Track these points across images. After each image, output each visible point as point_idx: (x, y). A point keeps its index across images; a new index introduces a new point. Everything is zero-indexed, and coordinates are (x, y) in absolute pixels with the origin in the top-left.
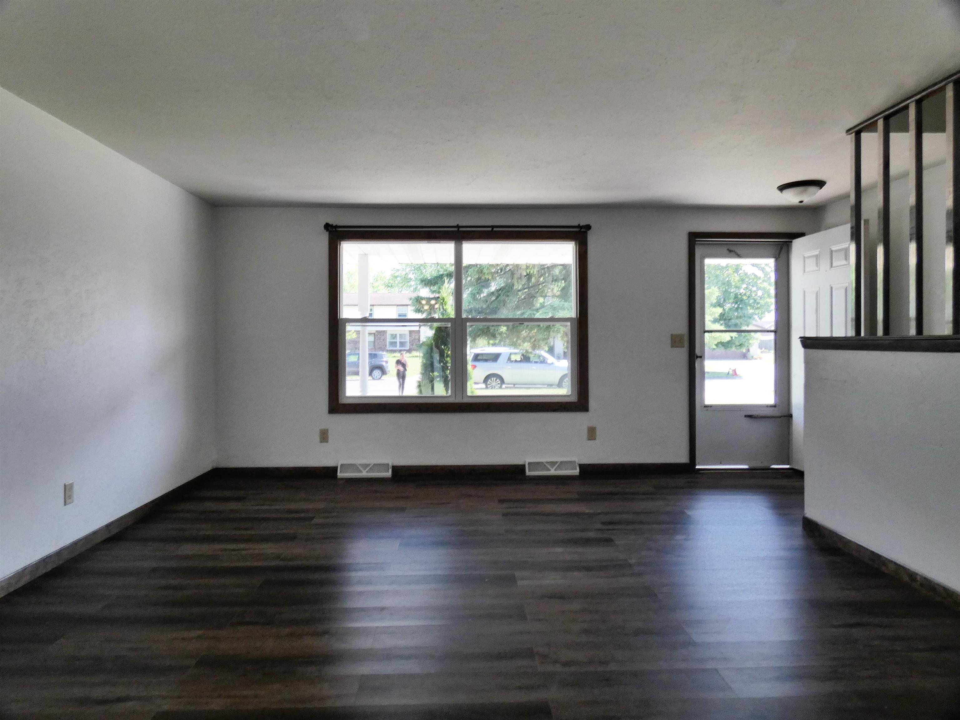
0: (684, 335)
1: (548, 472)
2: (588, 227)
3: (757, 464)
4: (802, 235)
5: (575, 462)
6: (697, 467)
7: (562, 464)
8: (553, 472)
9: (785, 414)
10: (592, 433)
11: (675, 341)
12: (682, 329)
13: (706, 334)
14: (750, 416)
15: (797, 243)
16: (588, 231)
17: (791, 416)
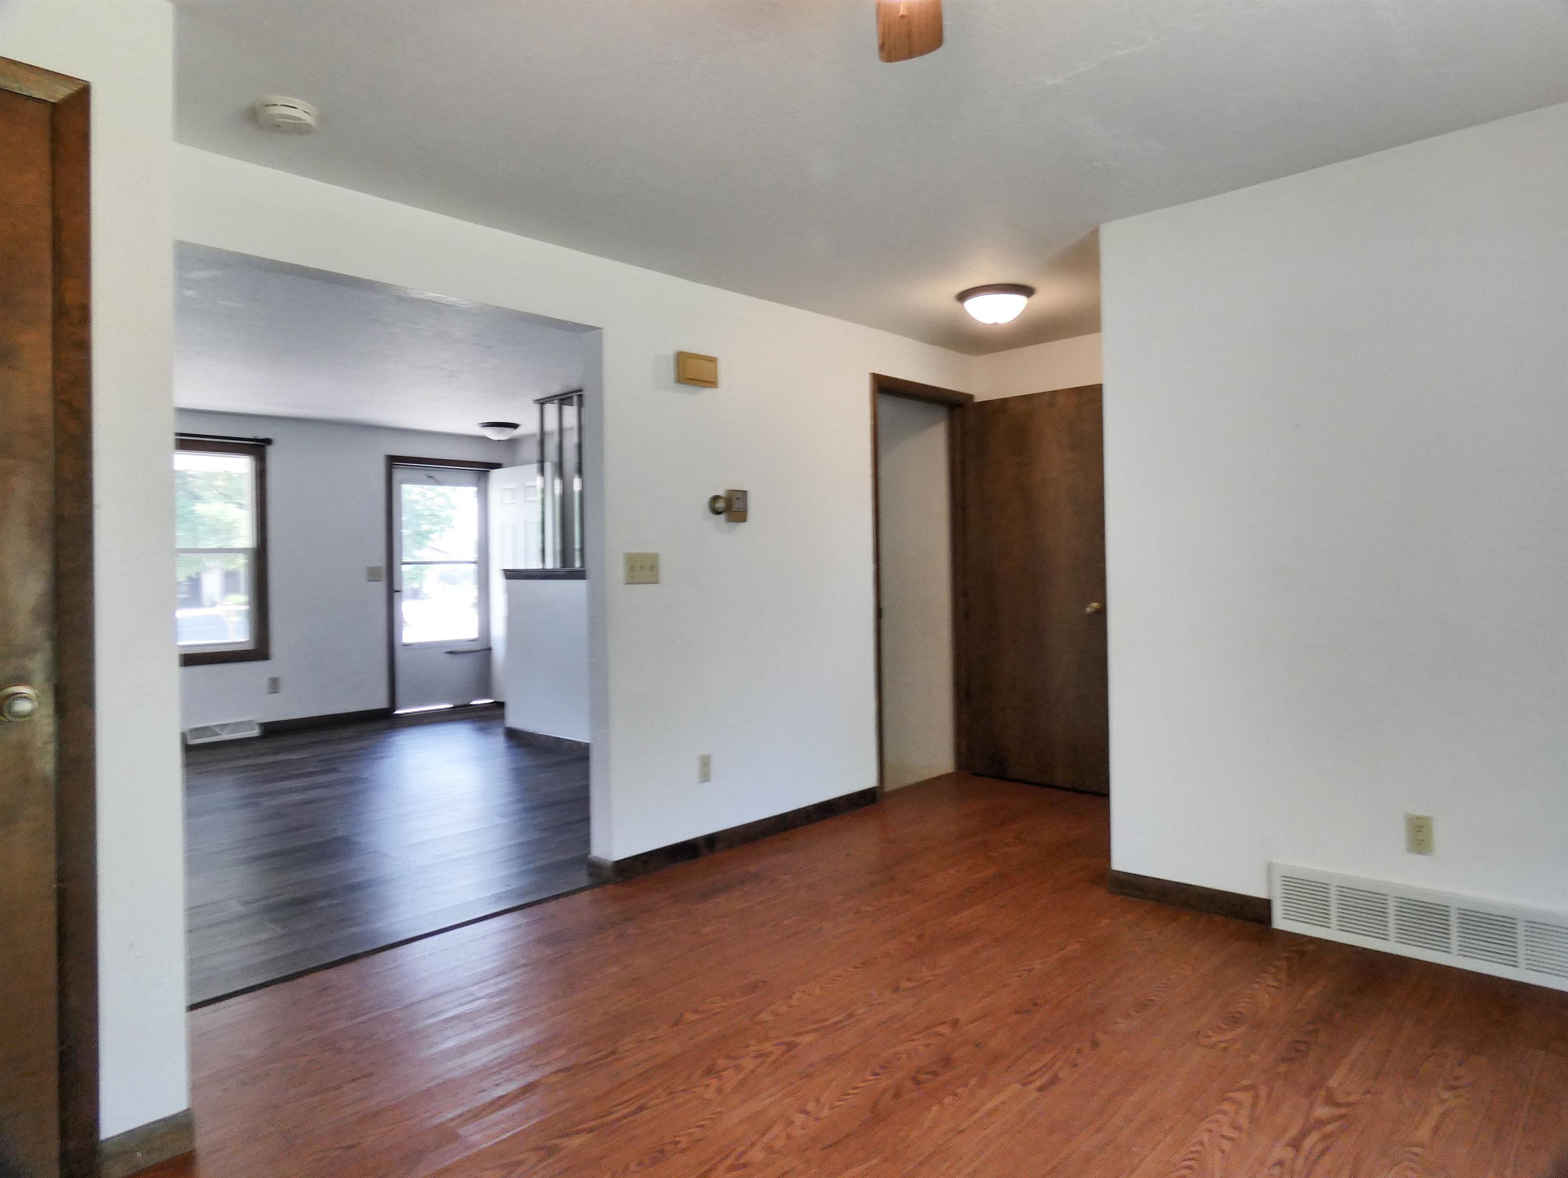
0: (379, 568)
1: (218, 737)
2: (268, 441)
3: (460, 703)
4: (498, 466)
5: (251, 721)
6: (396, 712)
7: (238, 726)
8: (225, 736)
9: (485, 648)
10: (274, 685)
11: (373, 575)
12: (380, 561)
13: (404, 566)
14: (451, 652)
15: (495, 474)
16: (267, 446)
17: (490, 649)
